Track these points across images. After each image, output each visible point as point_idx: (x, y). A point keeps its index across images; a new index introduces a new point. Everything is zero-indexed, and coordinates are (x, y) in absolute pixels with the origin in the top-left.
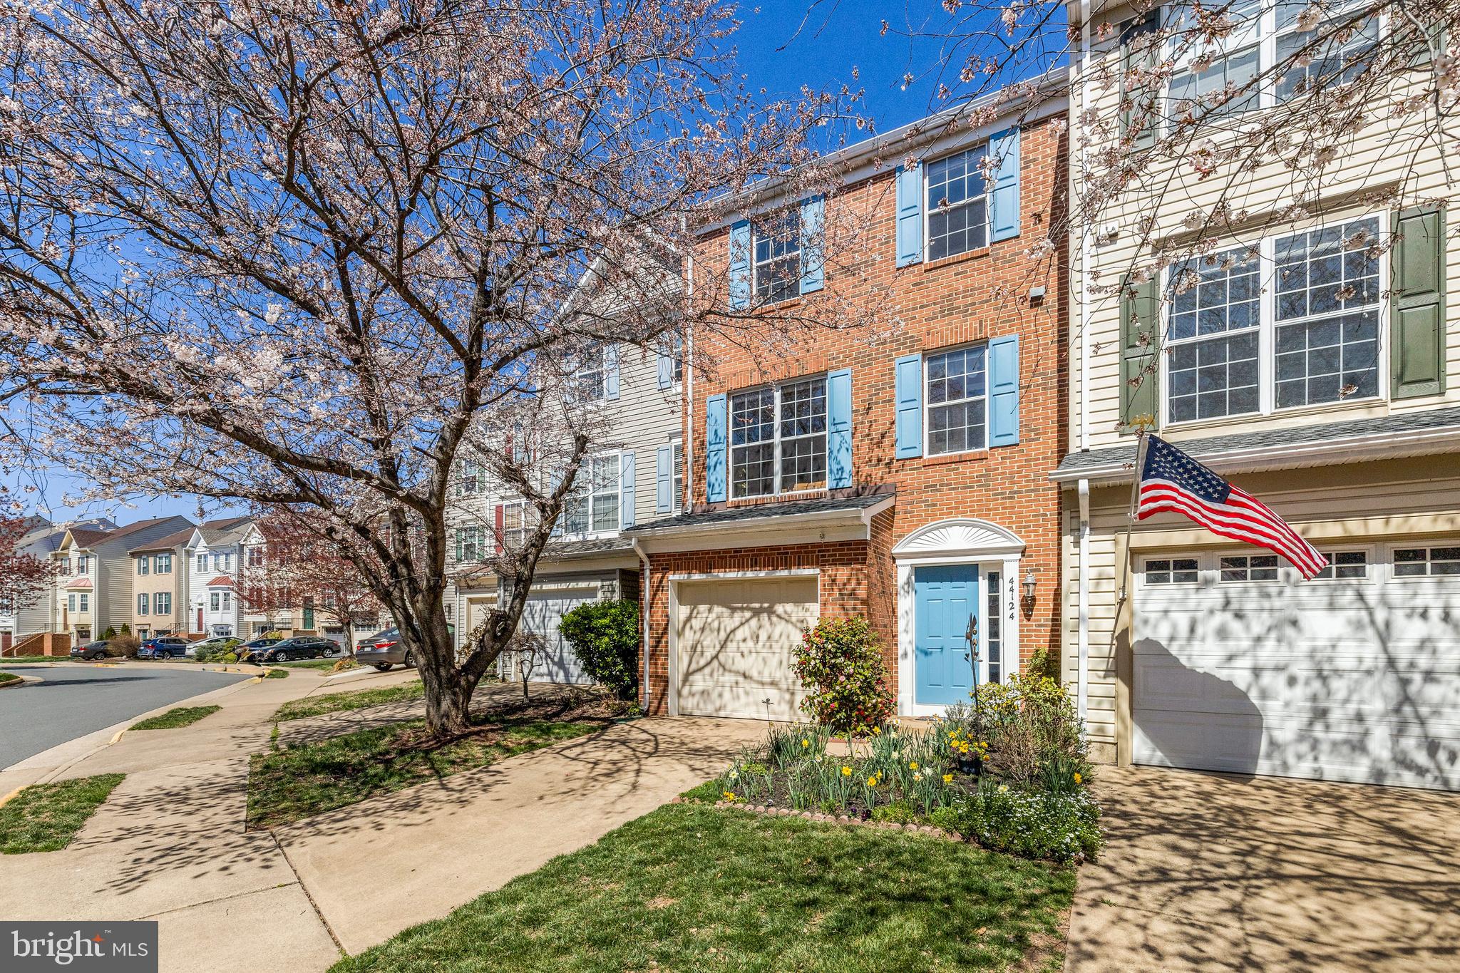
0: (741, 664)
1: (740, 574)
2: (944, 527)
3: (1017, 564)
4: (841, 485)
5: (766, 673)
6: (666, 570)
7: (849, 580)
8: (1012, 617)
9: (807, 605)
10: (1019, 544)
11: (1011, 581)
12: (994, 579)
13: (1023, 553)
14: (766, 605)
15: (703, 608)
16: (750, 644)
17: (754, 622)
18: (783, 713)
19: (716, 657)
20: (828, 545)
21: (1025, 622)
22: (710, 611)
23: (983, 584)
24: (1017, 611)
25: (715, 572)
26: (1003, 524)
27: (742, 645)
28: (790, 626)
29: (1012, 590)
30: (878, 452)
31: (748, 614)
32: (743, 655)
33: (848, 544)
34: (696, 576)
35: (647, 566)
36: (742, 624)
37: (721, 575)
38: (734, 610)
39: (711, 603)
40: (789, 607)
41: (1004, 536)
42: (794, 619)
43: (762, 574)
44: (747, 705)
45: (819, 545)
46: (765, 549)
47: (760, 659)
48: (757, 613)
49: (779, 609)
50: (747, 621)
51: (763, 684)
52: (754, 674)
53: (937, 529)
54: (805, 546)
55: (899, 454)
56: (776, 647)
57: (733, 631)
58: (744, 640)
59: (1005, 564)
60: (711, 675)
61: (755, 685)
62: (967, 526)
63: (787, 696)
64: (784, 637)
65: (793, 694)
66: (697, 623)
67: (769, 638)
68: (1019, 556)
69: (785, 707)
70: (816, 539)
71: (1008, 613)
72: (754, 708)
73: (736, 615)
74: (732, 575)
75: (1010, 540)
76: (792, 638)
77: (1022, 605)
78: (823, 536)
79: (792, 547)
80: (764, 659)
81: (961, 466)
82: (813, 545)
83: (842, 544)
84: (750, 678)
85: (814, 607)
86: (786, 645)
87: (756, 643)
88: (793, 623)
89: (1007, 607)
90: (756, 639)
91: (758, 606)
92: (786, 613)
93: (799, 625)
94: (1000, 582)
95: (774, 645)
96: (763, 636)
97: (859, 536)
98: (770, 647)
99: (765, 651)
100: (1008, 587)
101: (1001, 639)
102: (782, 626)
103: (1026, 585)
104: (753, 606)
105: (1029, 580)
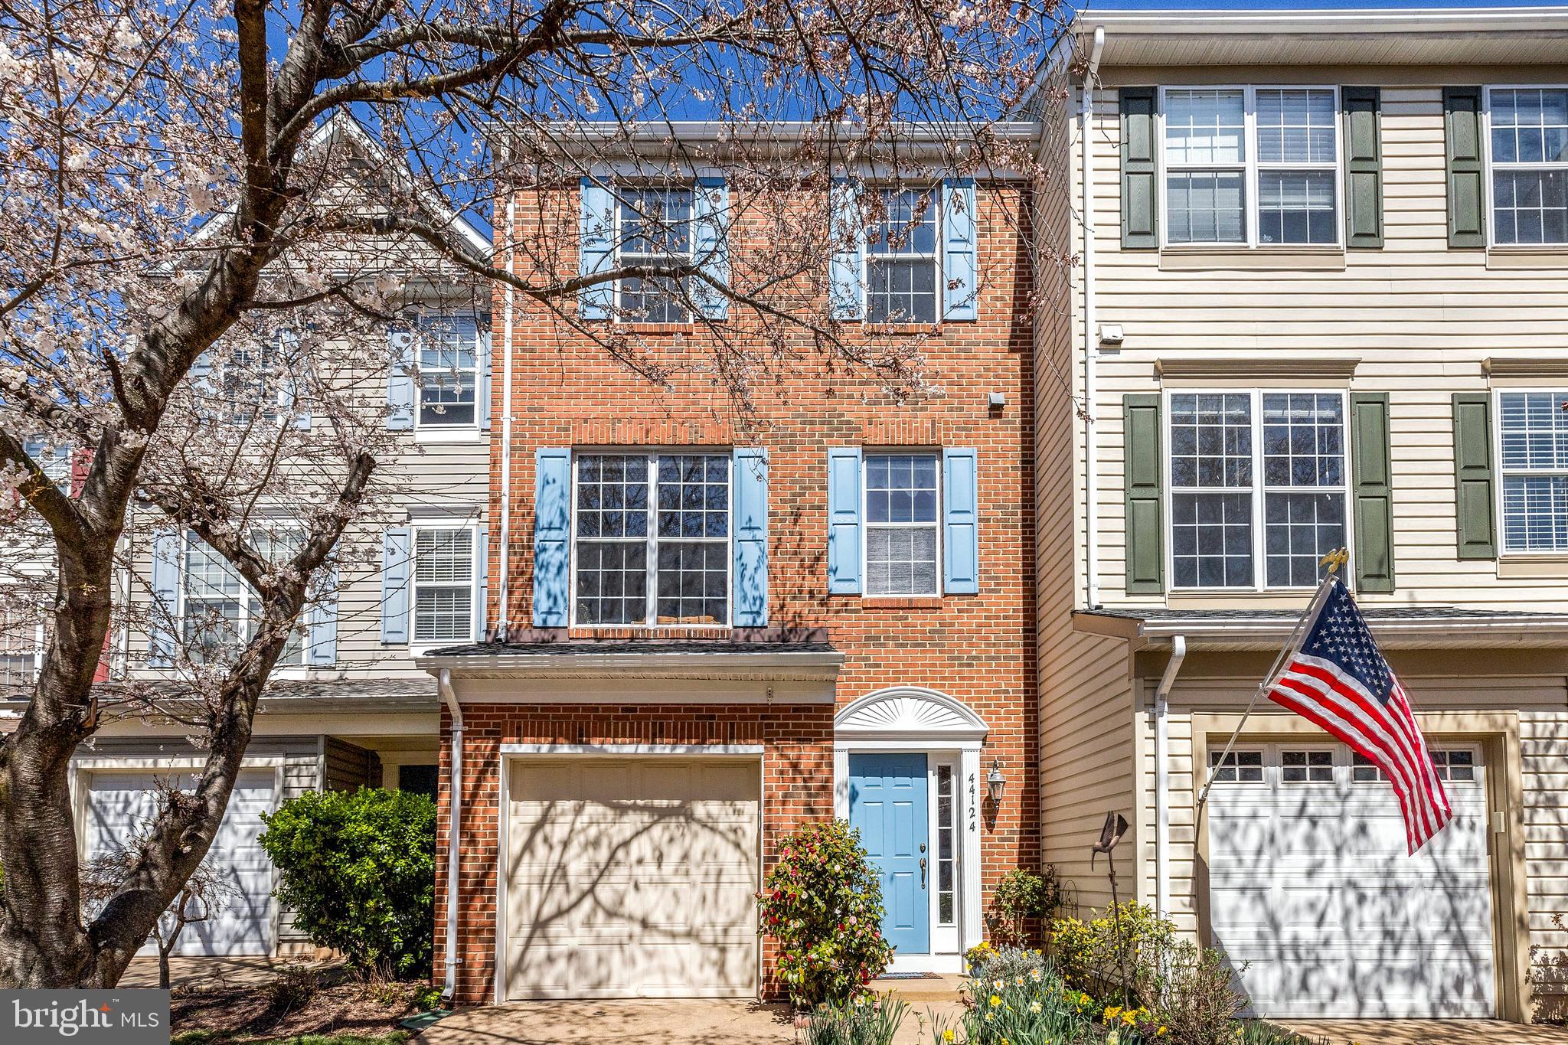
0: (633, 904)
1: (643, 749)
2: (891, 698)
3: (977, 755)
4: (759, 622)
5: (680, 917)
6: (497, 736)
7: (819, 764)
8: (972, 828)
9: (739, 804)
10: (981, 728)
11: (972, 780)
12: (944, 773)
13: (984, 740)
14: (676, 803)
15: (567, 805)
16: (651, 868)
17: (657, 831)
18: (706, 983)
19: (591, 890)
20: (777, 708)
21: (986, 834)
22: (578, 811)
23: (933, 780)
24: (978, 819)
25: (596, 743)
26: (961, 699)
27: (638, 871)
28: (718, 839)
29: (972, 791)
30: (809, 583)
31: (647, 818)
32: (637, 887)
33: (807, 708)
34: (564, 749)
35: (458, 727)
36: (638, 834)
38: (622, 810)
39: (583, 796)
40: (714, 807)
41: (963, 716)
42: (722, 827)
43: (681, 750)
44: (648, 971)
45: (764, 708)
46: (676, 708)
47: (669, 894)
48: (663, 814)
49: (700, 809)
50: (646, 829)
51: (673, 935)
52: (658, 917)
53: (882, 700)
54: (741, 708)
55: (838, 588)
56: (697, 875)
57: (626, 844)
58: (640, 861)
59: (965, 756)
60: (588, 923)
61: (660, 939)
62: (920, 698)
63: (714, 953)
64: (709, 858)
65: (723, 950)
66: (559, 832)
67: (685, 857)
68: (978, 744)
69: (711, 972)
70: (758, 697)
71: (967, 821)
72: (658, 979)
73: (625, 819)
74: (629, 749)
75: (971, 722)
76: (721, 856)
77: (984, 812)
78: (770, 694)
79: (720, 708)
80: (675, 894)
81: (910, 615)
82: (754, 708)
83: (798, 708)
84: (655, 927)
85: (750, 807)
86: (713, 869)
87: (659, 866)
88: (722, 834)
89: (966, 814)
90: (660, 859)
91: (665, 803)
92: (709, 815)
93: (731, 836)
94: (954, 779)
95: (693, 871)
96: (674, 854)
97: (822, 698)
98: (687, 873)
99: (678, 879)
100: (966, 785)
101: (955, 859)
102: (705, 839)
103: (994, 784)
104: (657, 803)
105: (998, 778)
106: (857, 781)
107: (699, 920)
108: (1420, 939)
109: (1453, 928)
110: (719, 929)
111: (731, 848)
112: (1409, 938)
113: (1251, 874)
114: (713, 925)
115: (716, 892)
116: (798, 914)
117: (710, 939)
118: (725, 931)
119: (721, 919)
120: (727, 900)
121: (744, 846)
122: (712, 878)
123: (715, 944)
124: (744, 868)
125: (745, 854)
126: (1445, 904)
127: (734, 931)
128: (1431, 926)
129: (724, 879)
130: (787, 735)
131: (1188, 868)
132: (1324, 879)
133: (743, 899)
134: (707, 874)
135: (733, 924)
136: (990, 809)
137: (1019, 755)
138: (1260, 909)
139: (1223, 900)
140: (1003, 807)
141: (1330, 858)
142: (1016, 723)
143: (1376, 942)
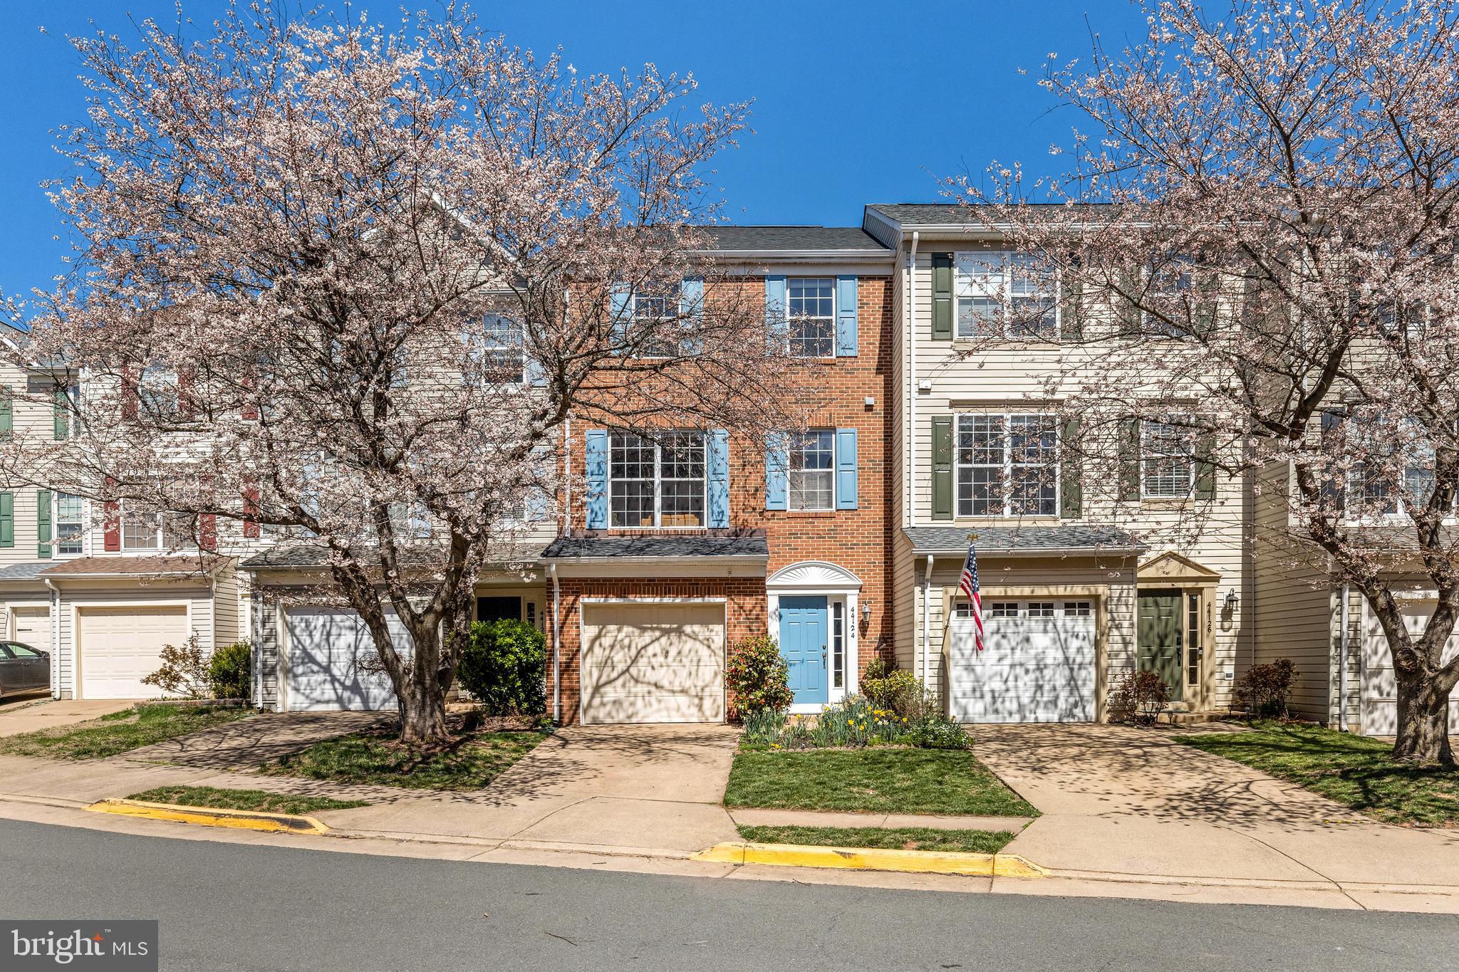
0: (651, 676)
1: (657, 600)
3: (856, 597)
5: (677, 683)
6: (577, 594)
7: (754, 607)
8: (853, 636)
9: (712, 626)
10: (858, 583)
11: (853, 610)
12: (838, 607)
13: (860, 590)
14: (675, 626)
15: (612, 628)
16: (661, 659)
17: (664, 640)
18: (692, 715)
19: (627, 670)
20: (734, 579)
21: (861, 639)
22: (619, 630)
23: (831, 611)
24: (857, 631)
25: (631, 597)
26: (847, 567)
27: (653, 660)
28: (698, 643)
29: (853, 616)
30: (754, 503)
31: (657, 634)
32: (653, 668)
33: (749, 579)
34: (613, 600)
35: (557, 589)
36: (653, 642)
37: (639, 600)
38: (644, 630)
39: (621, 623)
40: (696, 628)
41: (848, 576)
42: (700, 638)
43: (678, 600)
44: (659, 710)
45: (726, 579)
46: (678, 579)
47: (671, 671)
48: (666, 632)
49: (688, 629)
50: (657, 639)
51: (673, 692)
52: (665, 683)
54: (715, 579)
55: (771, 507)
56: (686, 662)
57: (645, 647)
58: (655, 655)
59: (849, 598)
60: (624, 685)
61: (665, 694)
62: (821, 566)
63: (696, 701)
64: (692, 653)
65: (701, 699)
66: (608, 641)
67: (679, 653)
68: (857, 591)
69: (694, 710)
70: (722, 574)
71: (850, 633)
72: (664, 713)
73: (646, 634)
74: (649, 600)
75: (852, 579)
76: (700, 653)
77: (860, 628)
78: (730, 572)
79: (701, 579)
80: (674, 671)
81: (816, 521)
82: (719, 579)
83: (745, 579)
84: (662, 687)
85: (718, 628)
86: (695, 659)
87: (666, 657)
88: (701, 642)
89: (849, 629)
90: (667, 654)
91: (668, 626)
92: (694, 632)
93: (706, 642)
94: (843, 609)
95: (684, 659)
96: (673, 652)
97: (760, 573)
98: (681, 661)
99: (675, 664)
100: (849, 613)
101: (843, 653)
102: (690, 644)
103: (865, 613)
104: (663, 626)
105: (867, 610)
106: (784, 611)
107: (688, 684)
110: (699, 689)
111: (705, 648)
114: (695, 686)
115: (697, 670)
117: (694, 694)
118: (702, 690)
119: (700, 684)
120: (703, 674)
121: (713, 646)
122: (695, 664)
123: (697, 696)
124: (713, 658)
125: (713, 651)
127: (707, 690)
129: (701, 664)
130: (739, 593)
131: (937, 657)
133: (713, 674)
134: (691, 661)
135: (707, 686)
136: (864, 627)
137: (881, 597)
139: (954, 672)
140: (872, 625)
142: (880, 579)
143: (1033, 690)
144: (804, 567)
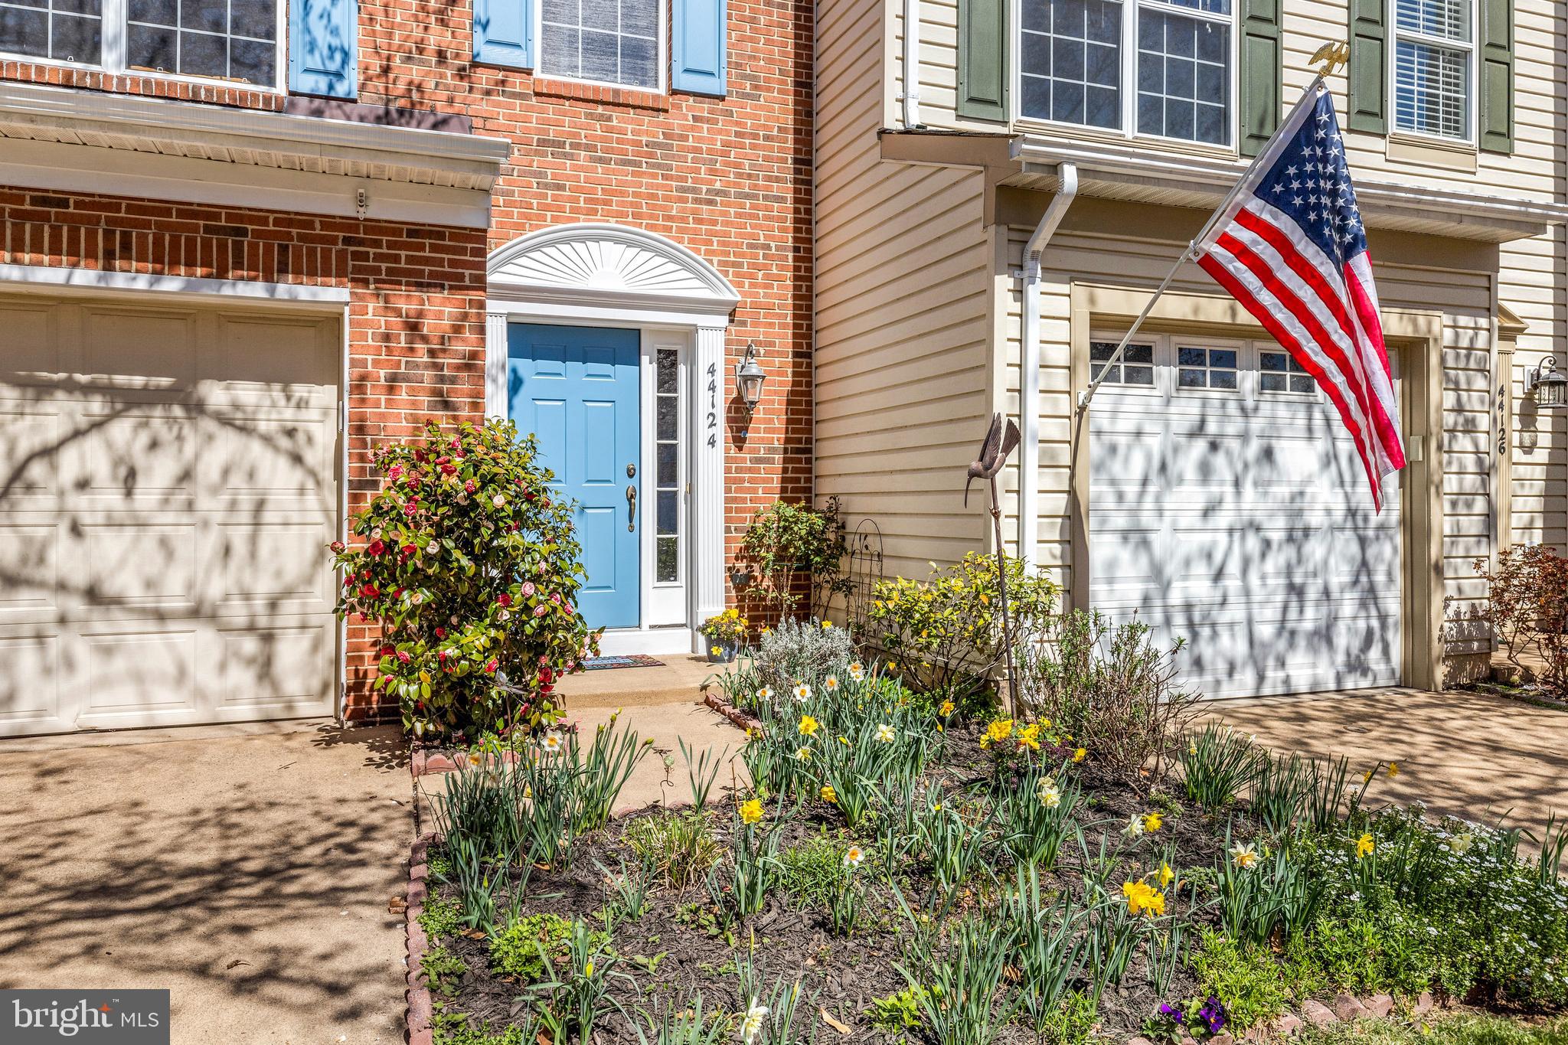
0: (70, 562)
3: (721, 336)
4: (340, 91)
5: (174, 584)
7: (457, 329)
8: (712, 442)
9: (299, 390)
10: (727, 296)
11: (712, 371)
12: (668, 362)
13: (732, 315)
14: (165, 381)
16: (111, 498)
17: (121, 430)
18: (232, 699)
20: (376, 227)
21: (733, 452)
23: (649, 370)
24: (721, 431)
26: (698, 251)
27: (79, 501)
28: (256, 447)
29: (712, 388)
31: (97, 406)
32: (76, 532)
33: (436, 232)
38: (39, 388)
40: (248, 393)
41: (700, 277)
42: (263, 427)
43: (172, 285)
44: (103, 683)
45: (349, 224)
46: (162, 208)
47: (149, 544)
48: (130, 401)
49: (216, 394)
50: (97, 425)
51: (161, 616)
52: (127, 583)
53: (567, 241)
54: (304, 221)
55: (491, 55)
56: (210, 505)
57: (46, 452)
58: (83, 485)
59: (702, 335)
61: (131, 625)
62: (630, 244)
63: (250, 645)
64: (237, 480)
65: (268, 637)
67: (186, 476)
68: (724, 321)
69: (242, 677)
70: (341, 205)
71: (703, 433)
72: (127, 694)
73: (47, 407)
75: (713, 291)
76: (263, 478)
77: (729, 420)
78: (361, 201)
79: (258, 216)
80: (164, 543)
81: (615, 114)
82: (330, 223)
83: (417, 231)
84: (118, 601)
85: (323, 395)
86: (246, 501)
87: (129, 493)
88: (267, 439)
89: (702, 422)
90: (129, 480)
91: (138, 381)
92: (236, 406)
93: (284, 442)
94: (682, 370)
95: (204, 502)
96: (160, 472)
97: (468, 218)
98: (190, 506)
99: (170, 517)
100: (703, 380)
101: (682, 487)
102: (226, 445)
103: (746, 379)
104: (120, 379)
105: (754, 370)
106: (524, 366)
107: (215, 588)
108: (1326, 592)
109: (1364, 579)
110: (260, 604)
111: (283, 463)
112: (1312, 593)
113: (1134, 512)
114: (247, 596)
115: (253, 540)
116: (419, 579)
117: (241, 621)
118: (273, 605)
119: (264, 586)
120: (276, 552)
121: (311, 457)
122: (245, 517)
123: (251, 628)
124: (311, 499)
125: (312, 473)
126: (1354, 548)
127: (290, 606)
128: (1340, 575)
129: (268, 516)
130: (395, 277)
131: (1060, 503)
132: (1224, 519)
133: (310, 551)
134: (233, 507)
135: (288, 593)
136: (740, 415)
137: (784, 340)
138: (1144, 561)
139: (1101, 548)
140: (758, 414)
141: (1229, 490)
142: (782, 294)
143: (1279, 598)
144: (583, 239)
